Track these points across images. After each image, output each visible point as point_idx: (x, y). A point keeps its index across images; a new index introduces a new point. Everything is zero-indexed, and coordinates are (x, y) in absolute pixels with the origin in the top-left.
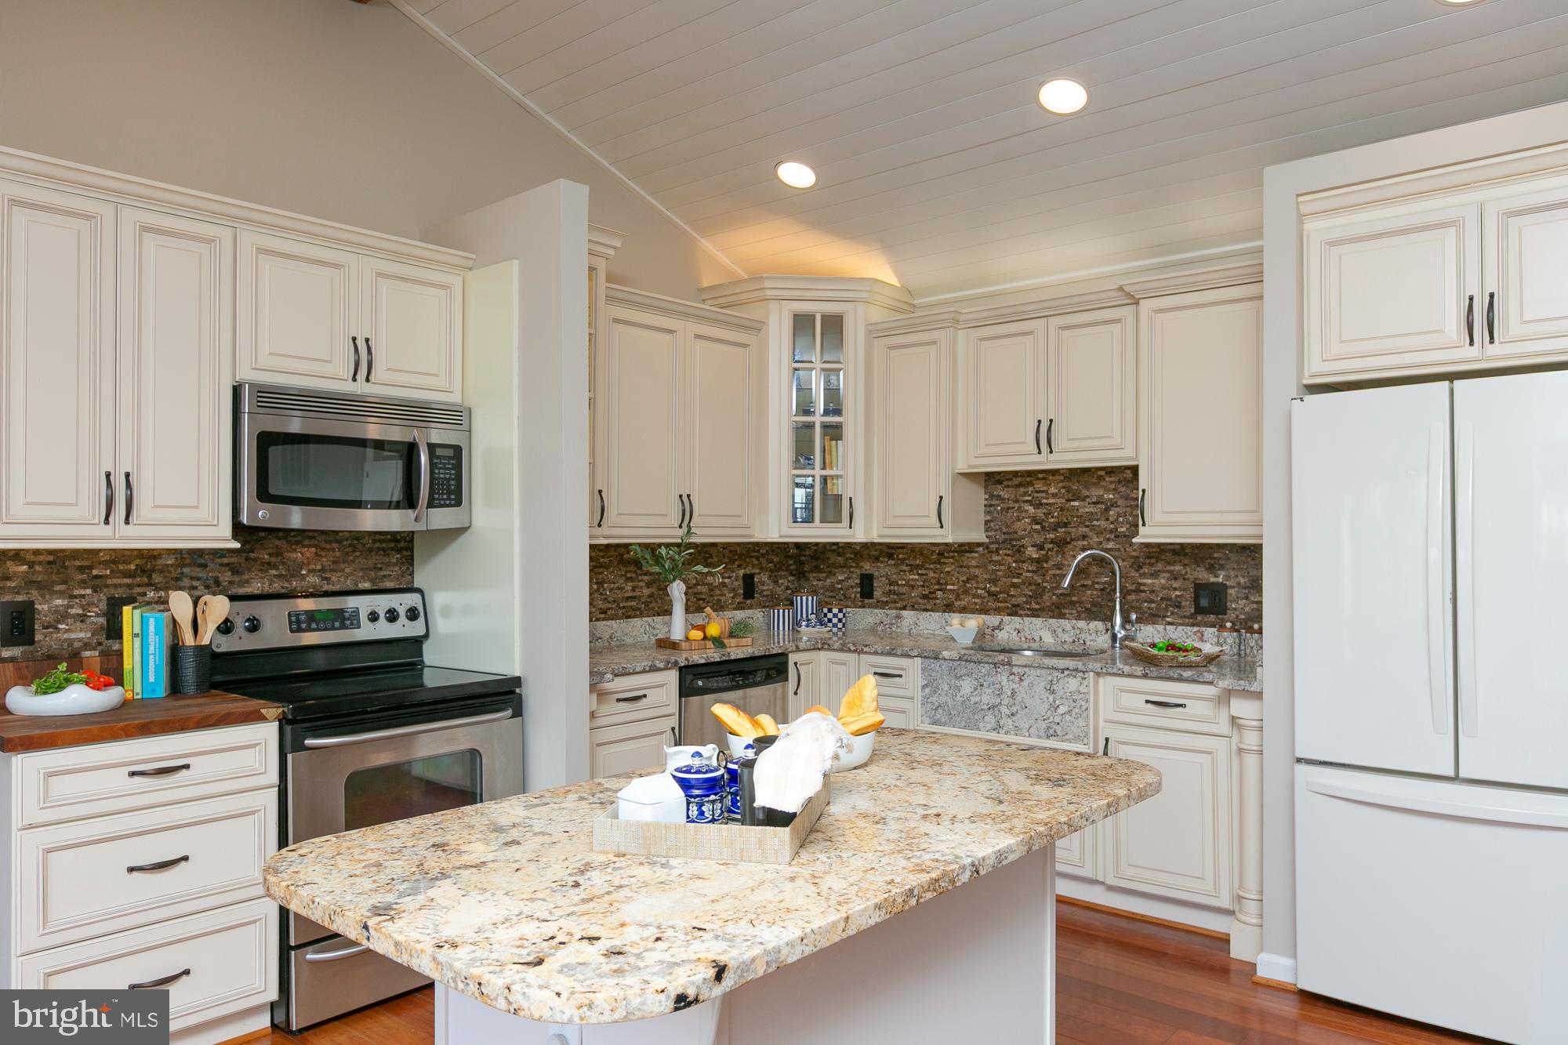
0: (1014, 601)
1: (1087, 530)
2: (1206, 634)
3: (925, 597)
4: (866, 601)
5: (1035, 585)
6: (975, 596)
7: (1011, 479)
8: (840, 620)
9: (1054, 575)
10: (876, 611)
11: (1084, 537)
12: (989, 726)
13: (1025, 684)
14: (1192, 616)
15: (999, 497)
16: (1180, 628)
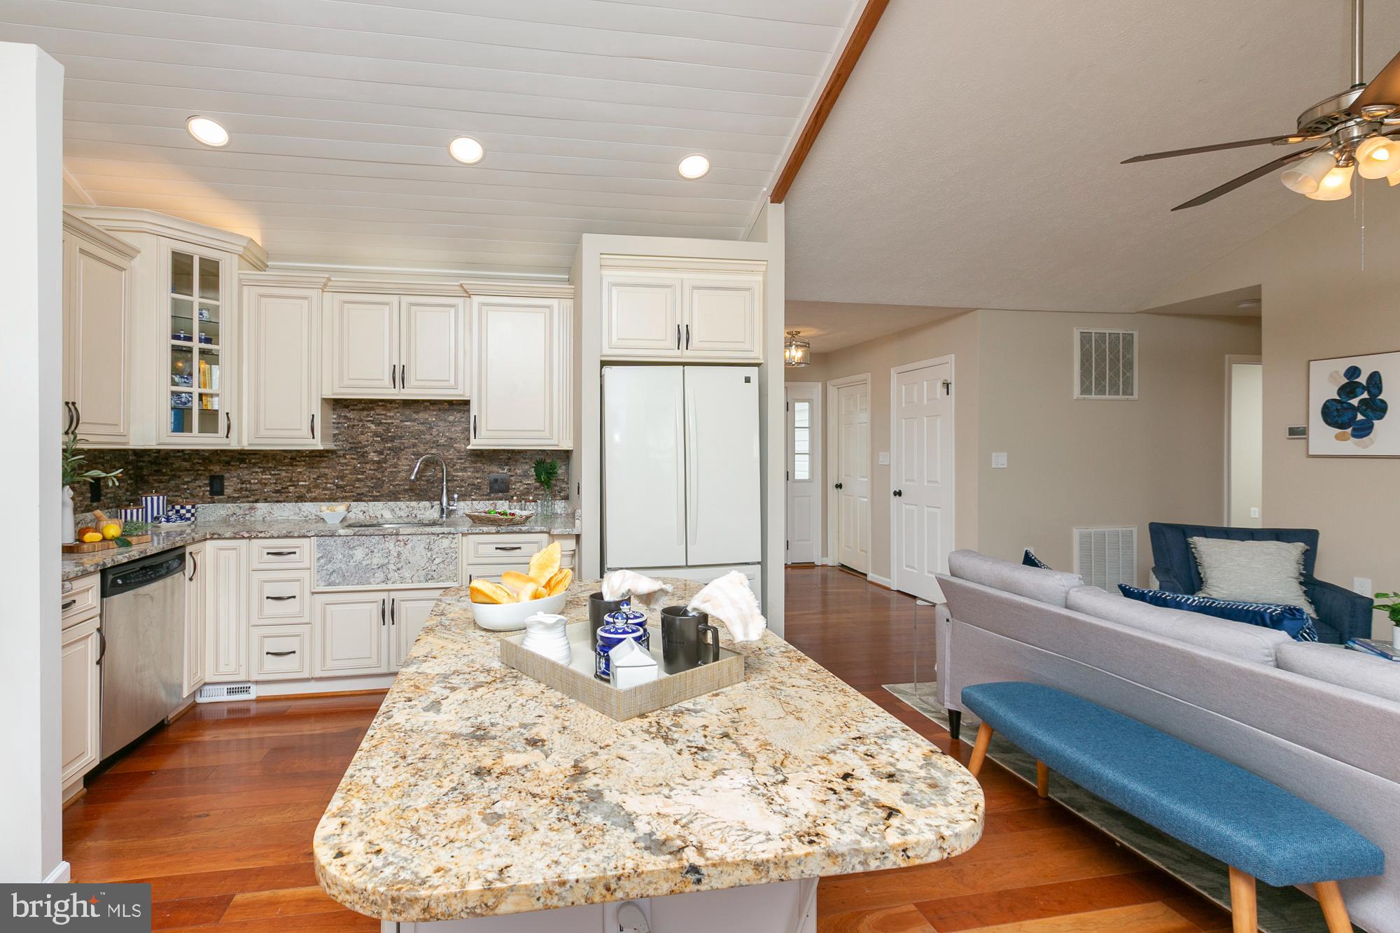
0: (359, 491)
1: (416, 441)
2: (497, 505)
3: (277, 492)
4: (216, 497)
5: (376, 479)
6: (324, 489)
7: (356, 405)
8: (193, 515)
9: (391, 472)
10: (229, 505)
11: (414, 446)
12: (378, 580)
13: (409, 546)
14: (488, 494)
15: (345, 417)
16: (482, 502)
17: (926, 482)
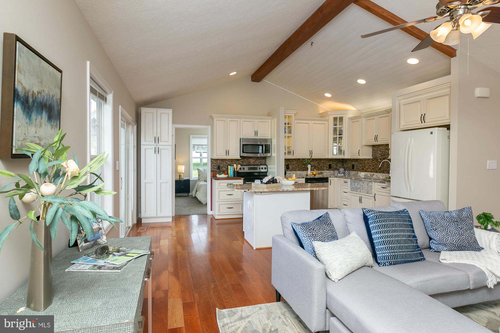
3: (362, 169)
4: (353, 170)
6: (370, 169)
7: (377, 146)
8: (348, 174)
10: (354, 172)
12: (359, 191)
13: (364, 184)
15: (374, 149)
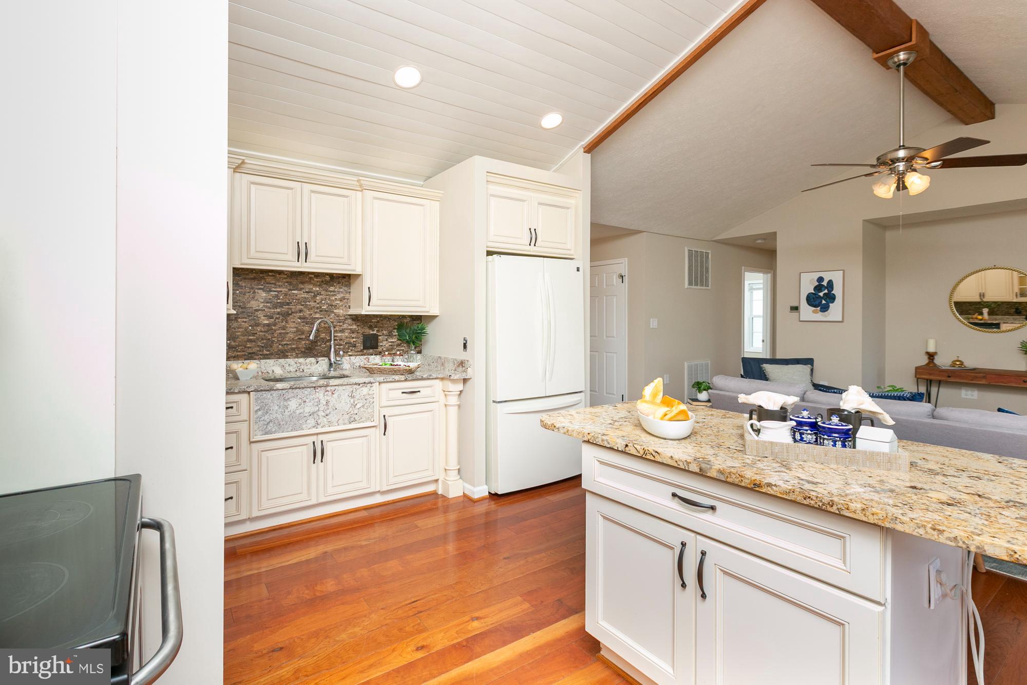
2: (370, 359)
14: (362, 351)
15: (242, 283)
17: (605, 337)
